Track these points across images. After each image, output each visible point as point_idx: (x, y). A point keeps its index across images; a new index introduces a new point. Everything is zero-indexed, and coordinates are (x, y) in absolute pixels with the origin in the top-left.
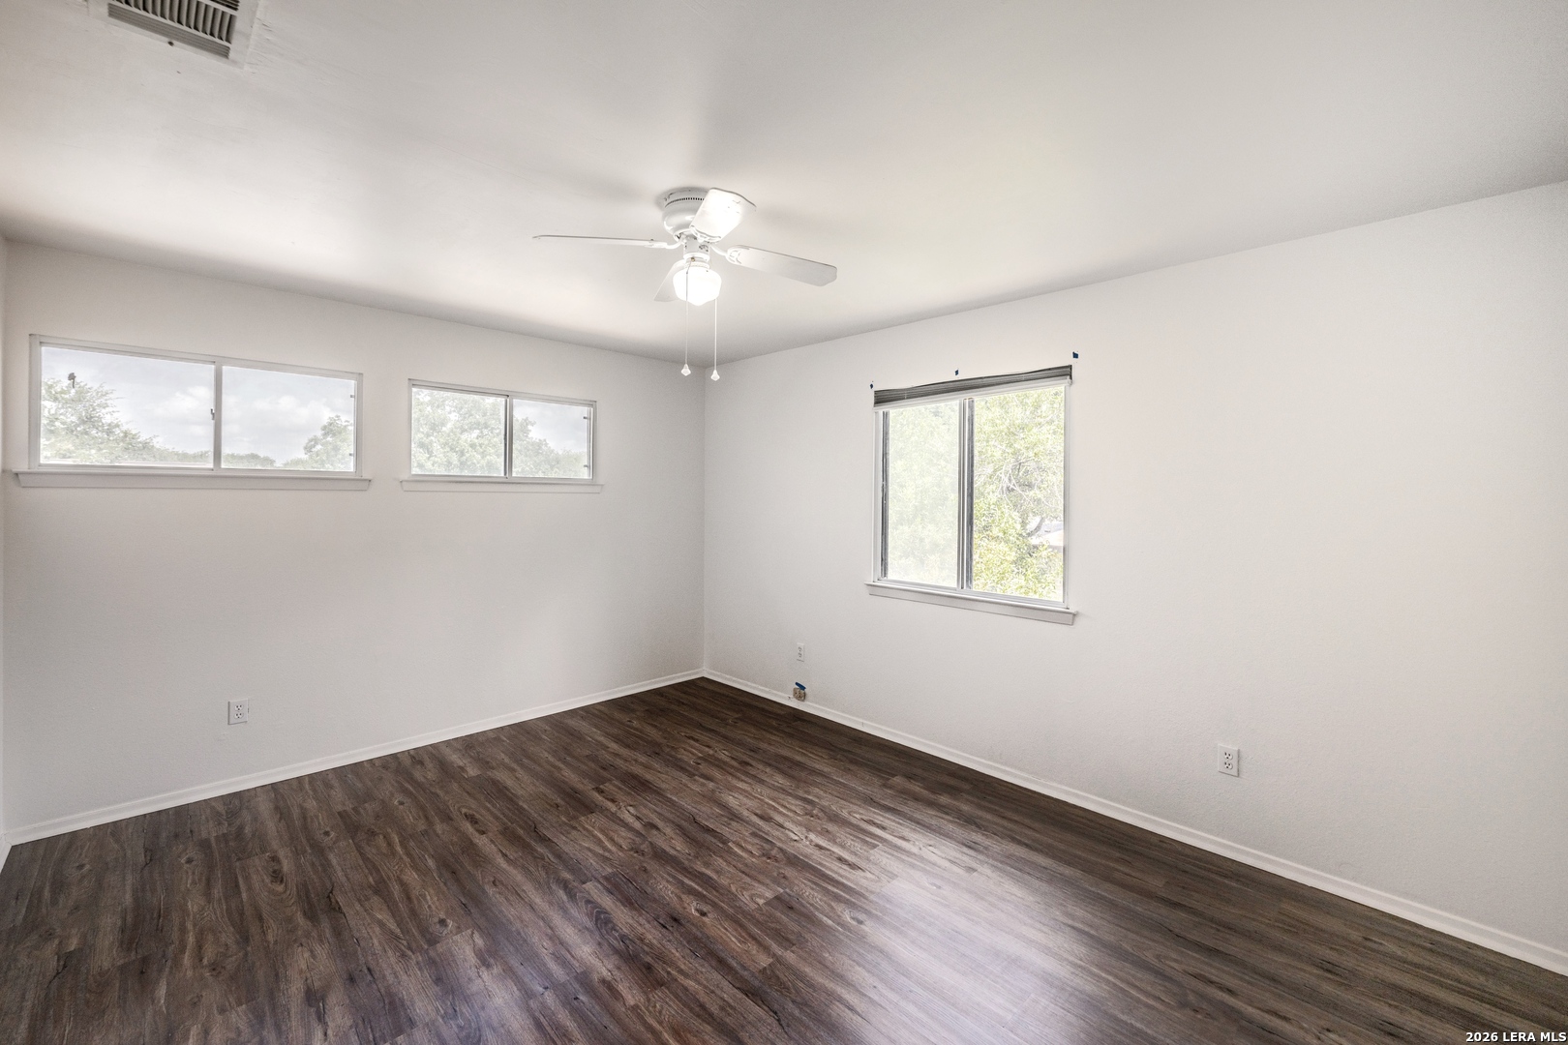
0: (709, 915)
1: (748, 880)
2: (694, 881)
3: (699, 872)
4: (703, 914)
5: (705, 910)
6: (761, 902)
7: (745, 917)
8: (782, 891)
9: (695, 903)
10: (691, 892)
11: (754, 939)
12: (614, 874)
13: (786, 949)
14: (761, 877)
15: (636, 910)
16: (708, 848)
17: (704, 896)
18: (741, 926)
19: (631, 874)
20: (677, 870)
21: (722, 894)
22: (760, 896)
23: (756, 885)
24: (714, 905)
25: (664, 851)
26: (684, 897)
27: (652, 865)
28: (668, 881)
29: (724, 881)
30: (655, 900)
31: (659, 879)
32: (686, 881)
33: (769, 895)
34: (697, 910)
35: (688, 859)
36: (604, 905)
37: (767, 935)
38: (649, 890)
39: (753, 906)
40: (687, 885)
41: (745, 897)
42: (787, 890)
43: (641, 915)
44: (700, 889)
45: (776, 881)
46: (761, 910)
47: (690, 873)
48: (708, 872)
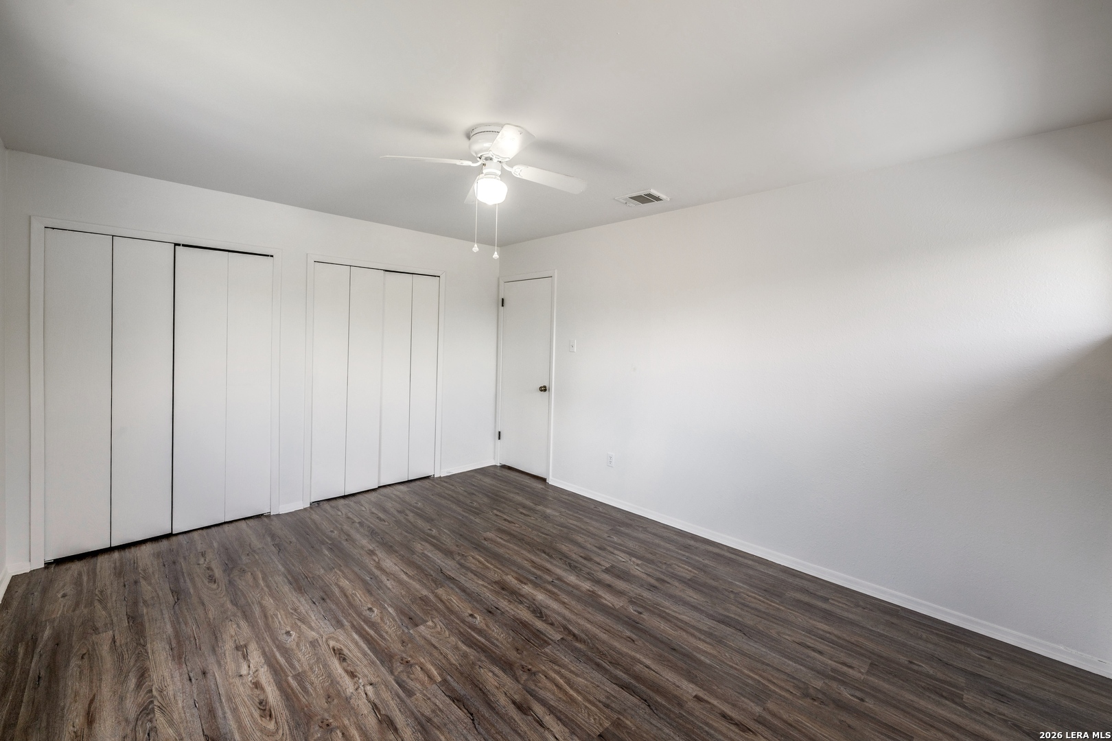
0: (468, 615)
1: (434, 641)
2: (477, 640)
3: (472, 648)
4: (471, 615)
5: (470, 618)
6: (430, 623)
7: (444, 613)
8: (411, 631)
9: (477, 623)
10: (480, 632)
11: (441, 601)
12: (541, 646)
13: (425, 596)
14: (422, 642)
15: (517, 619)
16: (462, 674)
17: (470, 628)
18: (447, 608)
19: (528, 647)
20: (490, 649)
21: (457, 629)
22: (429, 627)
23: (429, 636)
24: (463, 621)
25: (504, 671)
26: (485, 628)
27: (513, 655)
28: (497, 640)
29: (453, 640)
30: (506, 625)
31: (504, 642)
32: (483, 640)
33: (422, 628)
34: (475, 618)
35: (482, 661)
36: (541, 622)
37: (433, 602)
38: (511, 632)
39: (436, 620)
40: (482, 637)
41: (440, 626)
42: (406, 631)
43: (513, 615)
44: (472, 633)
45: (412, 639)
46: (432, 617)
47: (480, 647)
48: (464, 648)
